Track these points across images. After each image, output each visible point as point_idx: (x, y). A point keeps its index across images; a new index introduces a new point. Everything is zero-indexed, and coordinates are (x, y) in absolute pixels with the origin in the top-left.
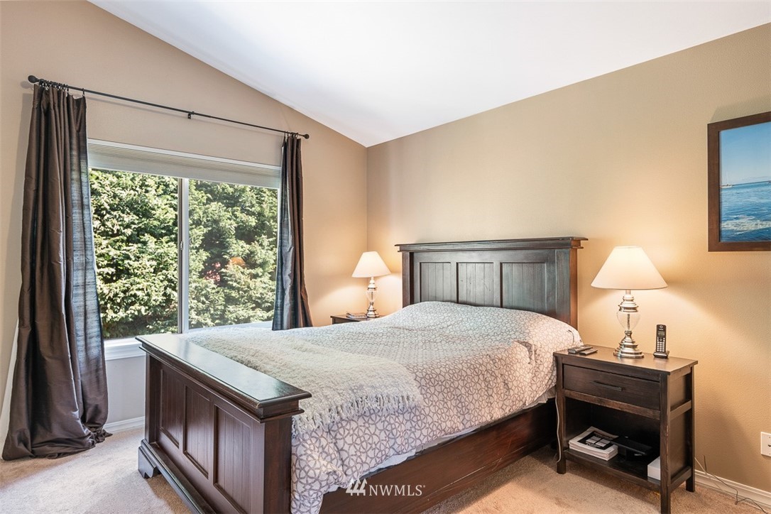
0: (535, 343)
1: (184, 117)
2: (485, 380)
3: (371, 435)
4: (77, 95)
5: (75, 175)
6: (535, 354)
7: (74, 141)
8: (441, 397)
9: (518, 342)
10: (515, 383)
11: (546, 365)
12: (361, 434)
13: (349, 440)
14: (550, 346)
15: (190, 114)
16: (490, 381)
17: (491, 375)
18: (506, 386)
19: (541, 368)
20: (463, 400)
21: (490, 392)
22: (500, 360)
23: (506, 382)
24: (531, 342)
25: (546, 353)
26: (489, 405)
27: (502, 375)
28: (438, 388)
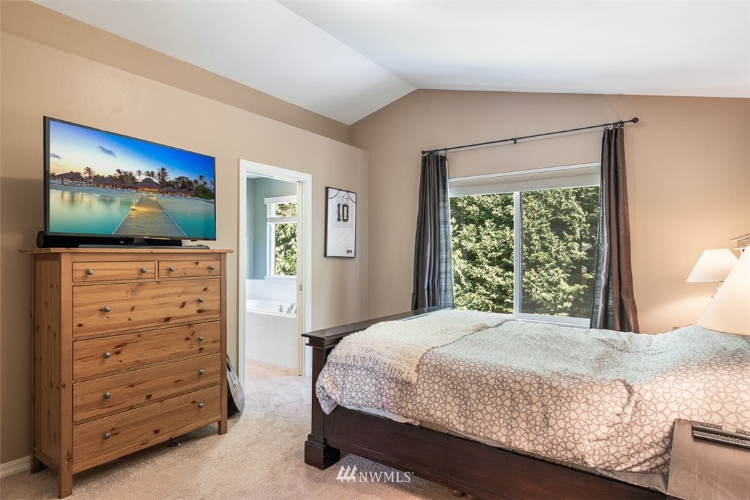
0: (642, 392)
1: (511, 144)
2: (512, 399)
3: (365, 384)
4: (442, 153)
5: (441, 204)
6: (636, 406)
7: (441, 183)
8: (443, 389)
9: (624, 382)
10: (561, 424)
11: (648, 429)
12: (359, 379)
13: (350, 379)
14: (674, 407)
15: (515, 140)
16: (519, 403)
17: (525, 398)
18: (545, 420)
19: (636, 429)
20: (469, 403)
21: (515, 415)
22: (551, 387)
23: (548, 416)
24: (636, 388)
25: (656, 412)
26: (509, 427)
27: (543, 405)
28: (445, 381)
